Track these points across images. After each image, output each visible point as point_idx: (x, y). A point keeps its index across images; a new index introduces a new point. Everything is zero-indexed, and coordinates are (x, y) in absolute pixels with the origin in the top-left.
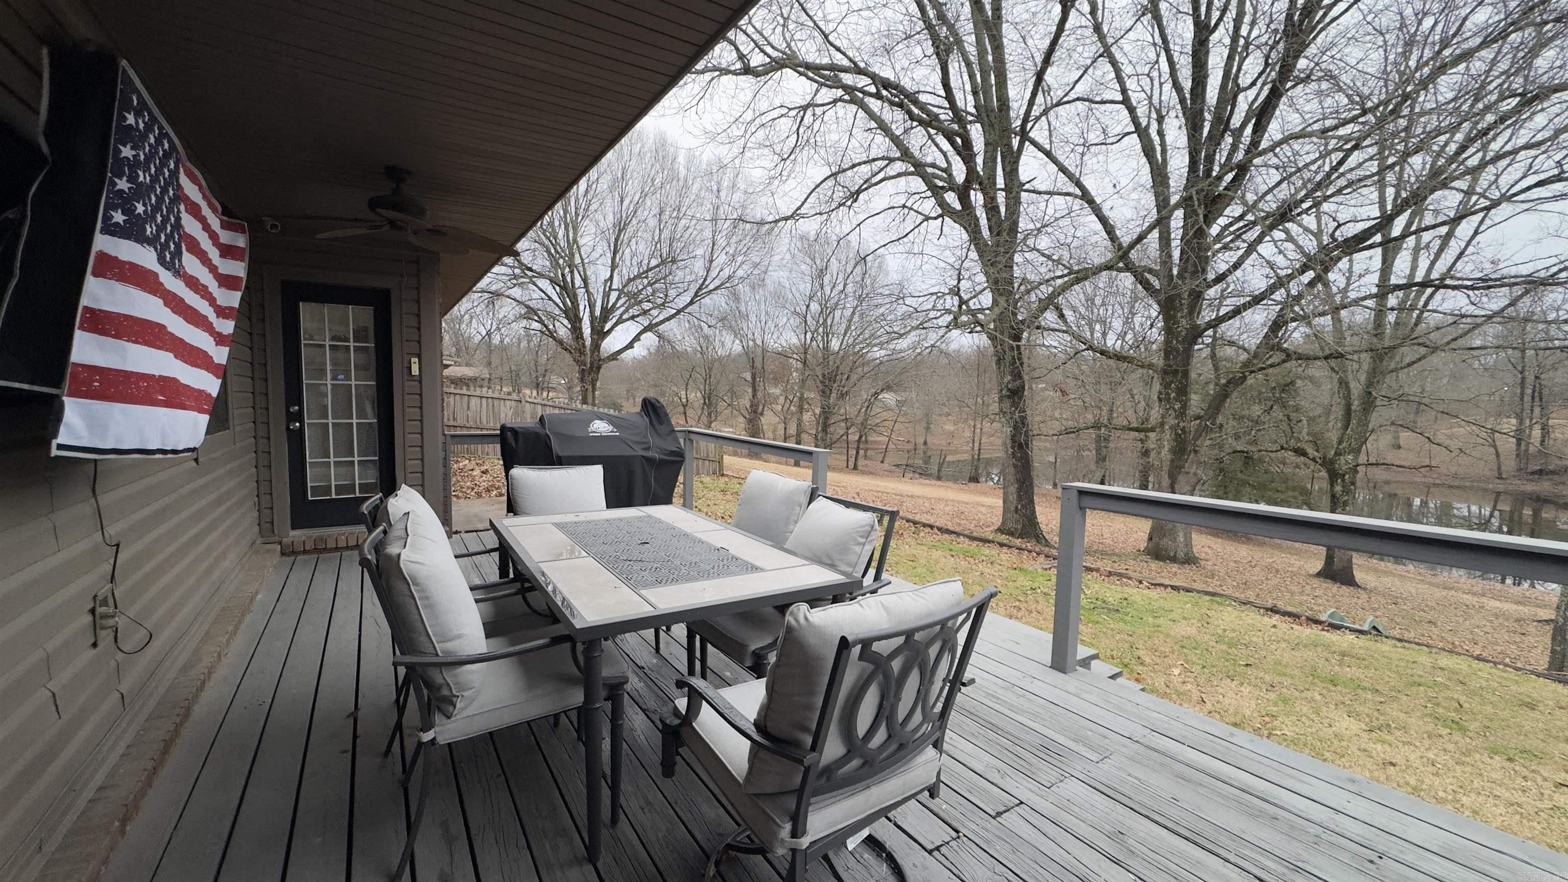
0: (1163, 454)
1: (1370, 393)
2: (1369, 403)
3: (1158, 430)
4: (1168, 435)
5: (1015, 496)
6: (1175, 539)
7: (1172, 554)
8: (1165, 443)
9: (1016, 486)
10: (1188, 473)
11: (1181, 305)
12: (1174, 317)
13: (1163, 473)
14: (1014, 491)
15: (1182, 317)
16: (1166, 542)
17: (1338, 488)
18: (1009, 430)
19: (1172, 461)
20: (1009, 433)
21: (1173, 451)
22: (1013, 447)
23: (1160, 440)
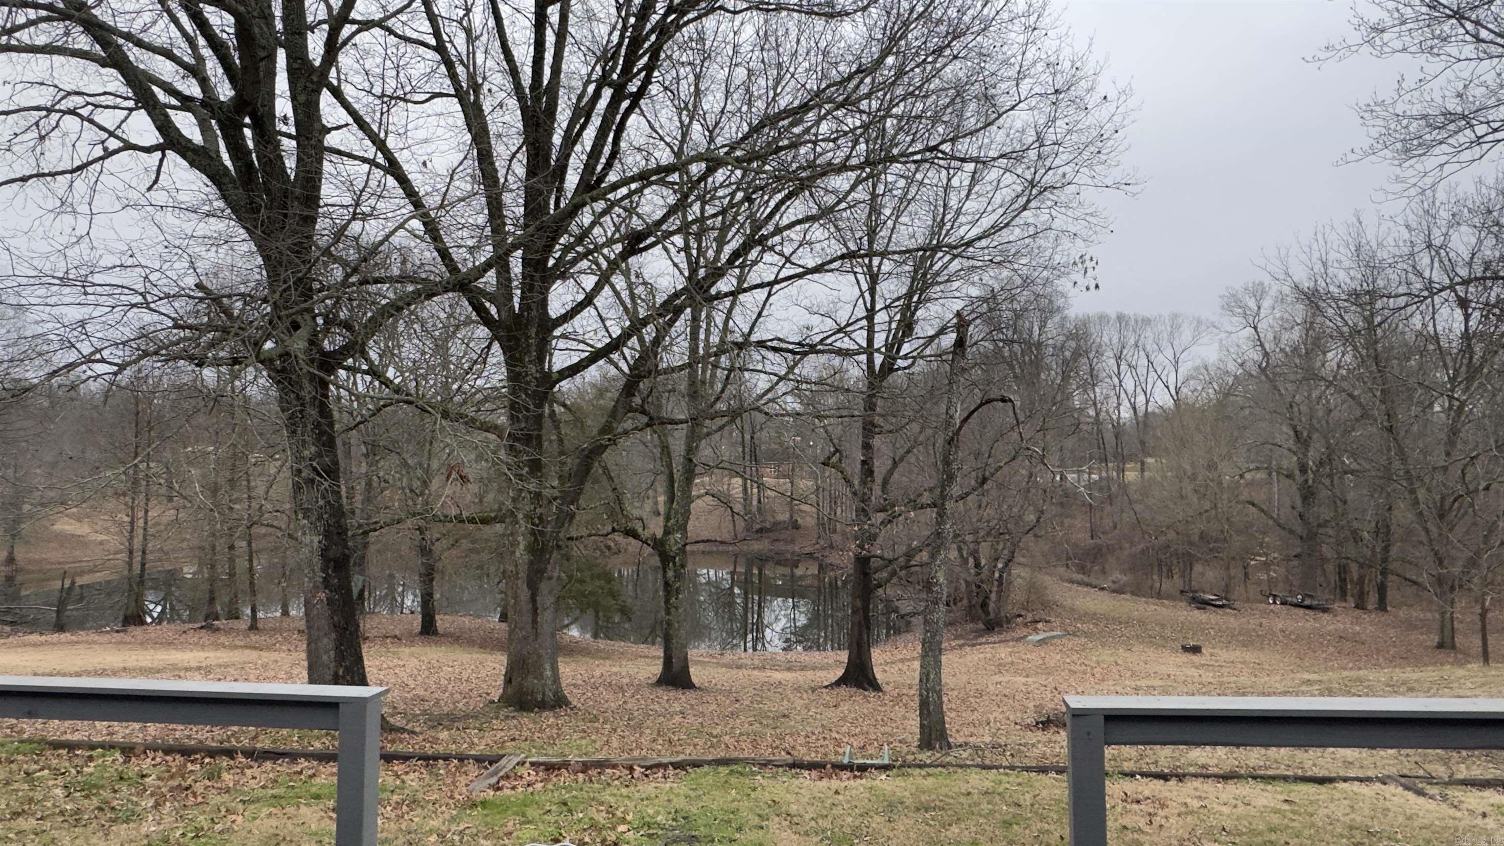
0: (518, 554)
1: (691, 460)
2: (690, 474)
3: (507, 520)
4: (523, 526)
5: (332, 653)
6: (541, 674)
7: (539, 697)
8: (520, 539)
9: (334, 636)
10: (550, 578)
11: (529, 345)
12: (521, 360)
13: (520, 582)
14: (331, 645)
15: (530, 362)
16: (531, 682)
17: (670, 573)
18: (316, 539)
19: (531, 563)
20: (316, 545)
21: (531, 549)
22: (323, 570)
23: (512, 534)
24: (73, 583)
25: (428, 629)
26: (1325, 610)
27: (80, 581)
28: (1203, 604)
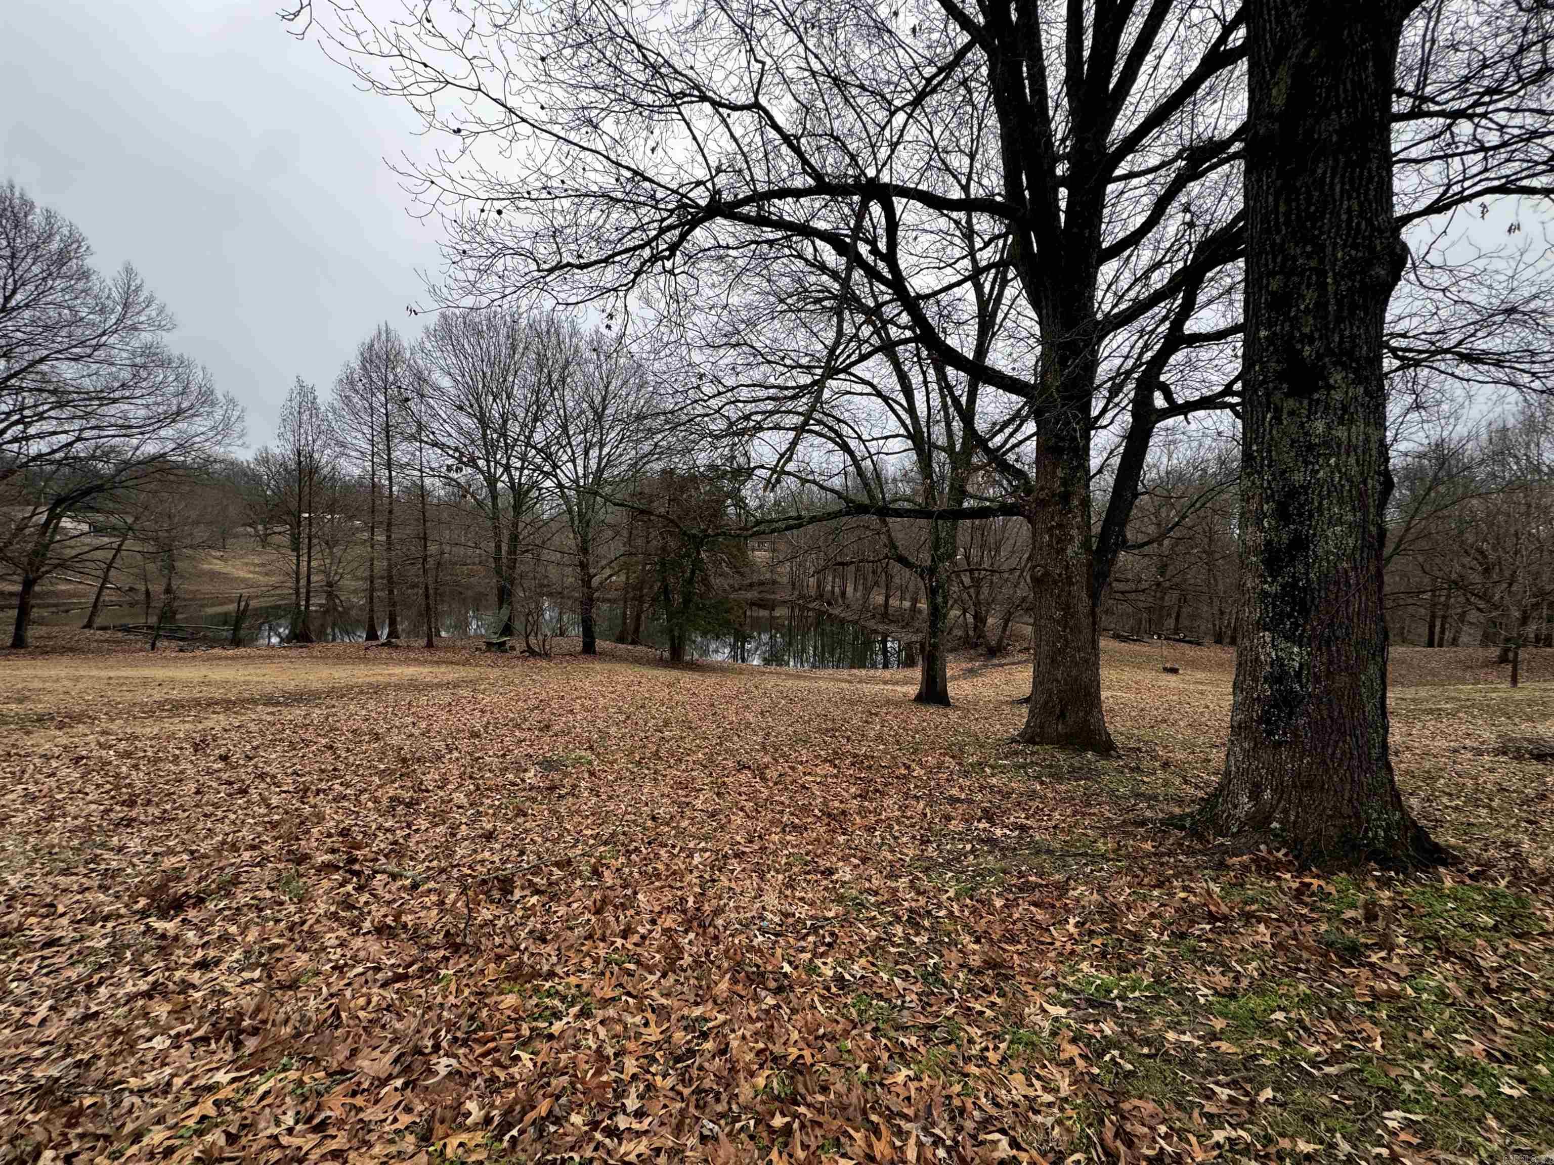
23: (1060, 526)
24: (247, 605)
25: (589, 648)
26: (1199, 644)
27: (253, 603)
28: (1125, 639)
